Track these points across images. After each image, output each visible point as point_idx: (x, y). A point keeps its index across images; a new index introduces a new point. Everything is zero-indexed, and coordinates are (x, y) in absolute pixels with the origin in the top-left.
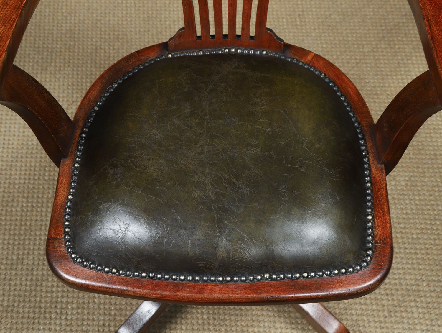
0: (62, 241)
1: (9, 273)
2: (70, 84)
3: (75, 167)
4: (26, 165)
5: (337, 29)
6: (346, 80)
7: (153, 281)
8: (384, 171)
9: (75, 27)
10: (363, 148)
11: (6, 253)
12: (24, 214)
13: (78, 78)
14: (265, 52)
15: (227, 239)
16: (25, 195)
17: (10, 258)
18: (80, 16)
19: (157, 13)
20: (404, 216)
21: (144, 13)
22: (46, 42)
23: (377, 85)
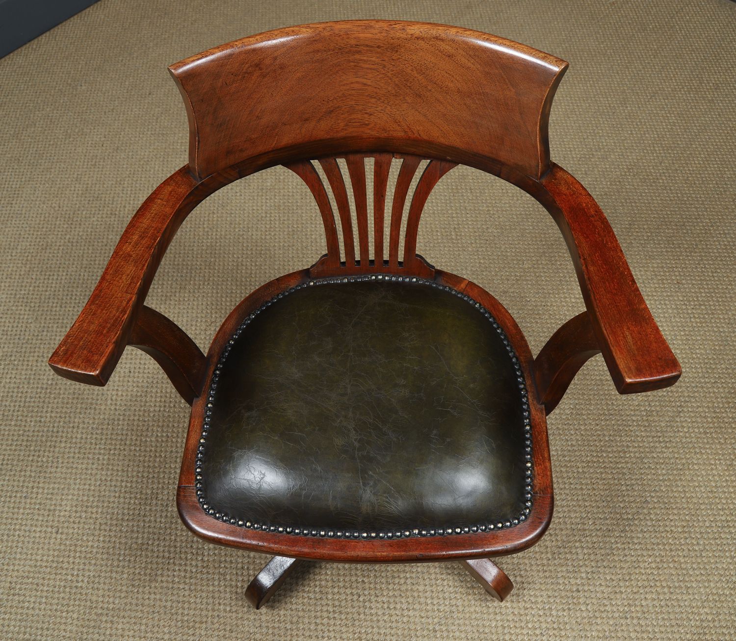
0: (193, 489)
1: (143, 508)
2: (209, 303)
3: (208, 407)
4: (161, 392)
5: (496, 244)
6: (503, 310)
7: (291, 536)
8: (544, 412)
9: (216, 242)
10: (522, 386)
11: (140, 486)
12: (158, 445)
13: (218, 297)
14: (415, 280)
15: (371, 492)
16: (160, 424)
17: (144, 492)
18: (221, 231)
19: (302, 227)
20: (569, 448)
21: (289, 227)
22: (186, 259)
23: (539, 304)
